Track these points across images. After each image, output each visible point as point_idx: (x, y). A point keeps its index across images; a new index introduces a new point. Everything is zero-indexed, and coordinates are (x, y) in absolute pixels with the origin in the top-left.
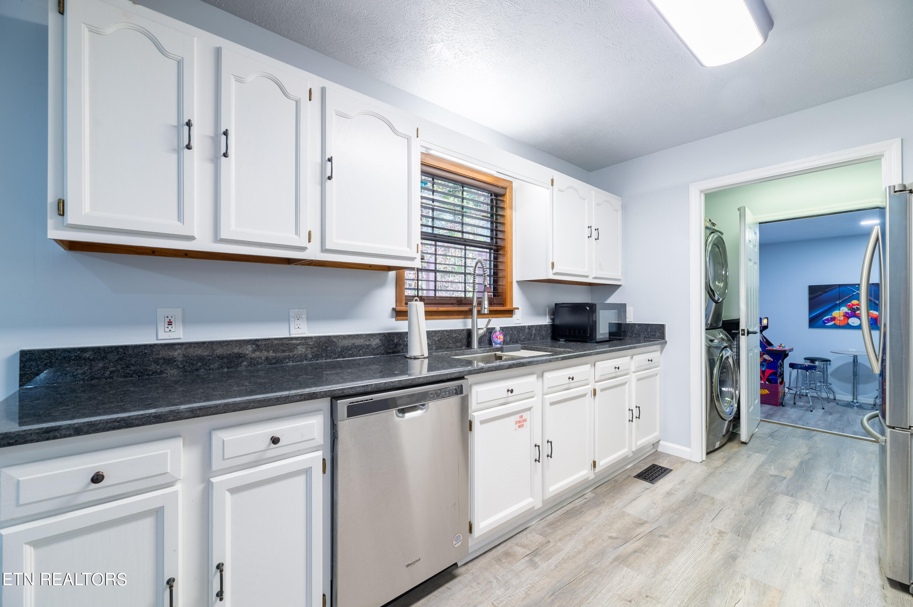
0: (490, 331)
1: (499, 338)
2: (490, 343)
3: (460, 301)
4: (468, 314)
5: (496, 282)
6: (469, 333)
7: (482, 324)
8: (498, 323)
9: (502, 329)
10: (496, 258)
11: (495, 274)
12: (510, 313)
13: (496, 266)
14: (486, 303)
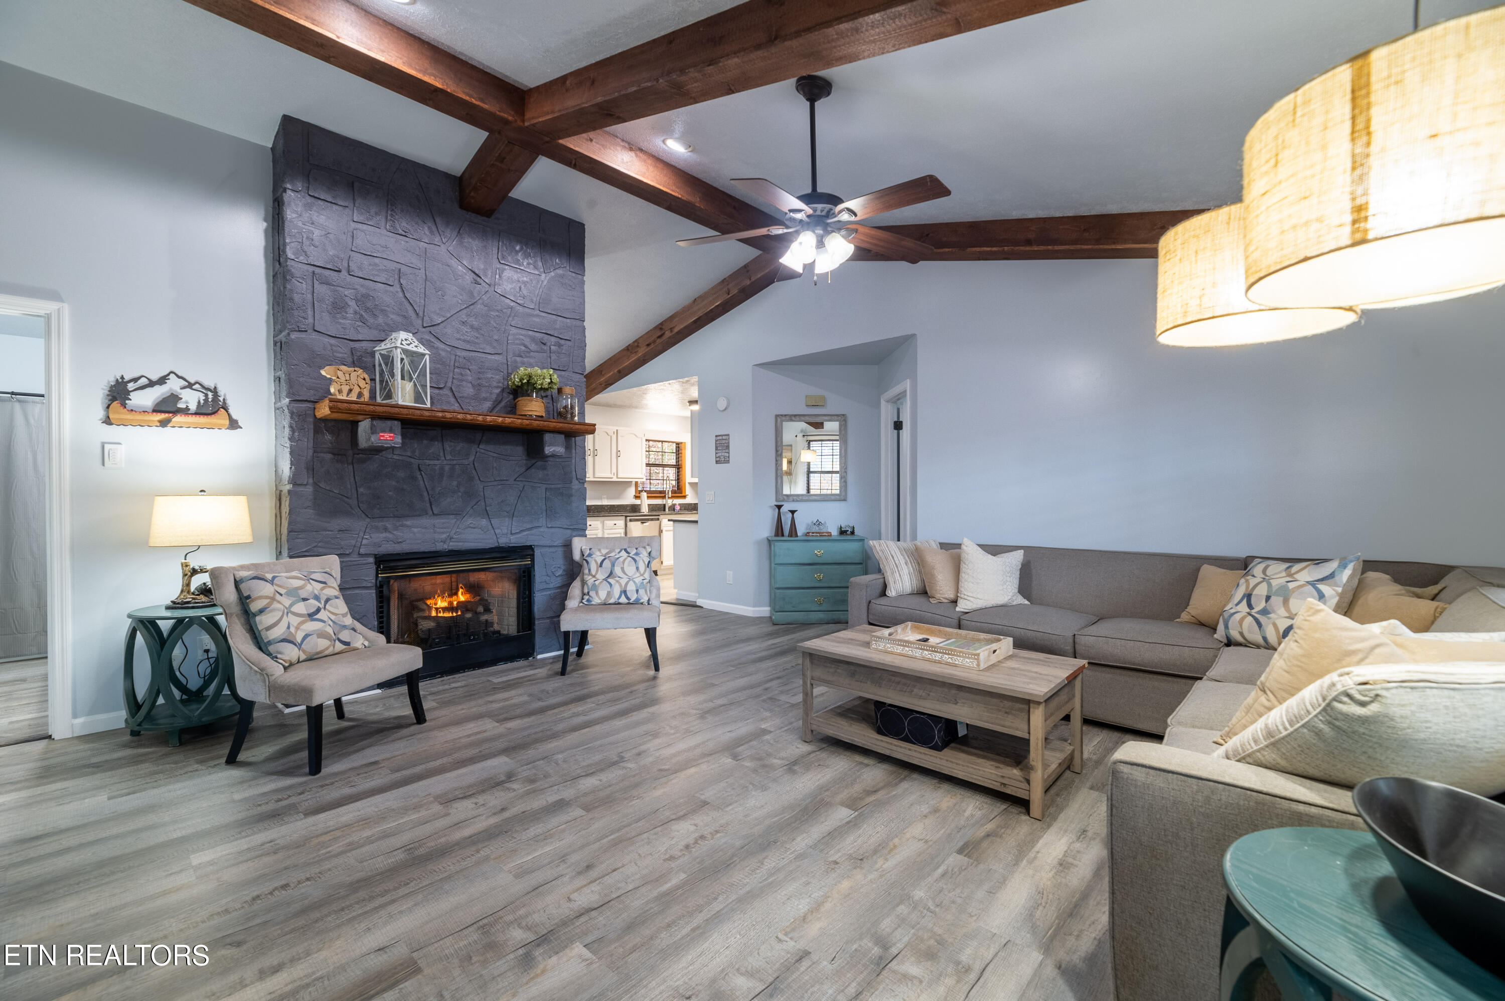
0: (674, 505)
1: (678, 508)
2: (674, 510)
3: (661, 492)
4: (664, 497)
5: (678, 483)
6: (664, 505)
7: (669, 502)
8: (677, 501)
9: (679, 504)
10: (678, 472)
11: (678, 479)
12: (685, 497)
13: (678, 476)
14: (670, 493)
